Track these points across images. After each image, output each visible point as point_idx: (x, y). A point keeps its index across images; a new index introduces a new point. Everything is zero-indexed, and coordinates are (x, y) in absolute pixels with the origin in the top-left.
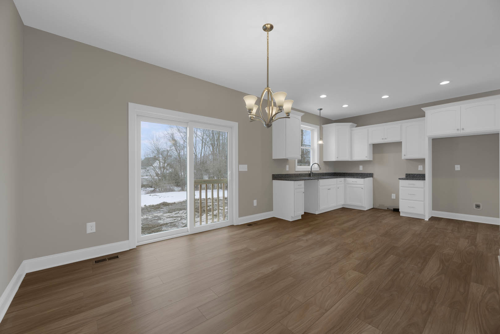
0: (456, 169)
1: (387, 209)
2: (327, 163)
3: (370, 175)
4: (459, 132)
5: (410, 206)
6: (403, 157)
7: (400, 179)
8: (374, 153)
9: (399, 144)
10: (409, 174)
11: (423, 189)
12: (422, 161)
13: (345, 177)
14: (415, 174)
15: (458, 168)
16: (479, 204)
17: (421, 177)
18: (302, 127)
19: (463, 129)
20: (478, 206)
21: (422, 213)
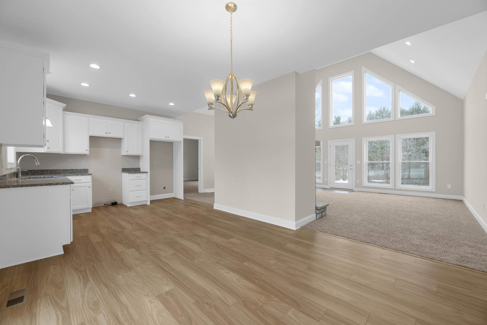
1: (104, 205)
3: (85, 172)
4: (167, 139)
8: (90, 146)
9: (119, 140)
10: (126, 168)
11: (146, 180)
17: (137, 170)
20: (164, 188)
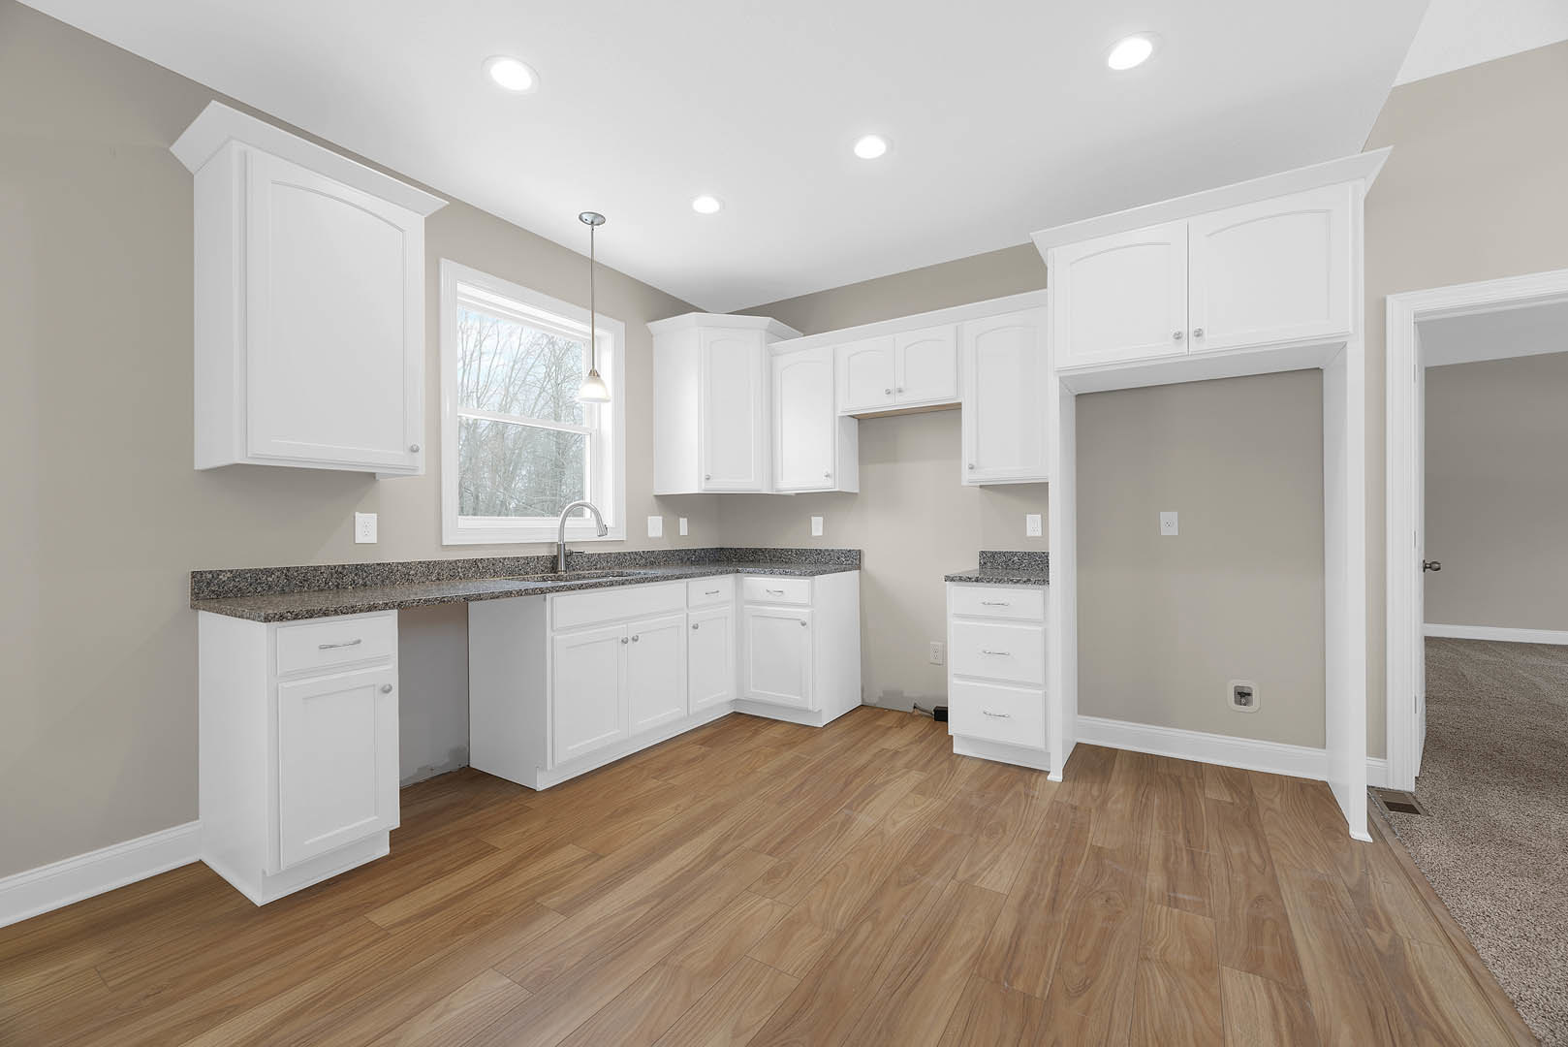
0: (1165, 531)
1: (911, 710)
2: (673, 505)
3: (850, 560)
4: (1185, 349)
5: (988, 711)
6: (967, 477)
7: (949, 579)
8: (864, 458)
10: (993, 554)
11: (1041, 628)
12: (1035, 493)
13: (738, 571)
14: (1015, 554)
15: (1169, 523)
16: (1249, 688)
18: (465, 295)
19: (1199, 334)
20: (1243, 695)
21: (1037, 742)
